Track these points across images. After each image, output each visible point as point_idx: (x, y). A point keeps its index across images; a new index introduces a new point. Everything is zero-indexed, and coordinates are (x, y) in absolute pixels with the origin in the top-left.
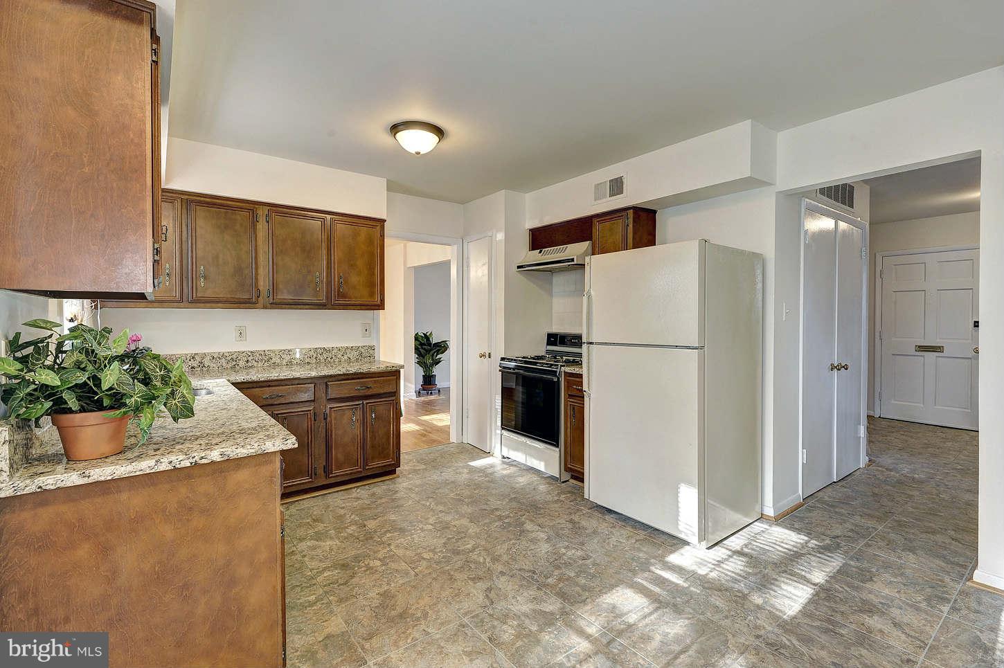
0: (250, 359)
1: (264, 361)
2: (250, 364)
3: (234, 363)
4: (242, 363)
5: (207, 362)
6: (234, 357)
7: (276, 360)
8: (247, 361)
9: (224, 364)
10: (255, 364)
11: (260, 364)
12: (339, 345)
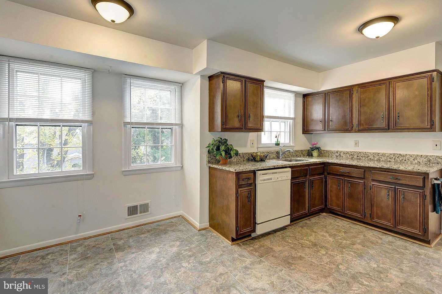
0: (359, 155)
1: (365, 157)
2: (359, 158)
3: (352, 156)
4: (355, 157)
5: (342, 154)
6: (352, 153)
7: (371, 157)
8: (358, 156)
9: (348, 156)
10: (361, 158)
11: (363, 158)
12: (411, 153)
